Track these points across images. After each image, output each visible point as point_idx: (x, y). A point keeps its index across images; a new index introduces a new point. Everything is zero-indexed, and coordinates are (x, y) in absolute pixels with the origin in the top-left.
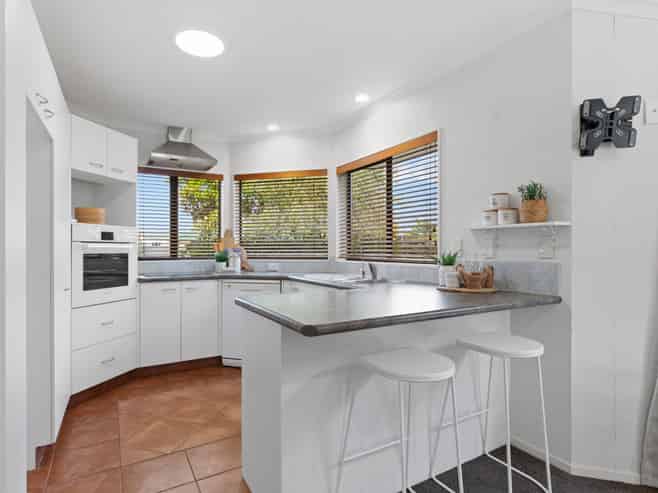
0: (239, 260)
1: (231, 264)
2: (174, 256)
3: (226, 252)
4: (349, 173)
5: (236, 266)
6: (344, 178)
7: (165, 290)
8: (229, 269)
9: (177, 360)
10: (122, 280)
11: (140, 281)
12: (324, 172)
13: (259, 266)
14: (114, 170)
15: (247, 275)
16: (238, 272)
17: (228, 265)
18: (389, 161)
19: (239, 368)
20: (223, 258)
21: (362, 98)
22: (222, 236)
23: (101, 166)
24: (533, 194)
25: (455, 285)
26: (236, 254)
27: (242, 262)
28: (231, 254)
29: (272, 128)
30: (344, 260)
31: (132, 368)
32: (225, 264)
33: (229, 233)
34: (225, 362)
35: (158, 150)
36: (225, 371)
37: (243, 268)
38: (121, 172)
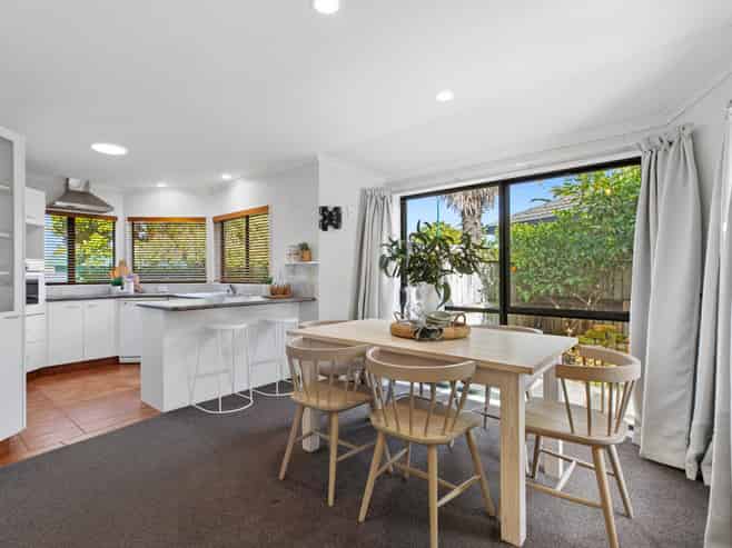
0: (132, 284)
1: (125, 287)
2: (71, 282)
3: (121, 278)
4: (222, 222)
5: (130, 288)
6: (219, 225)
7: (70, 307)
9: (81, 360)
11: (48, 300)
12: (204, 219)
13: (150, 289)
15: (139, 294)
16: (132, 292)
17: (122, 288)
18: (247, 217)
19: (139, 364)
20: (119, 283)
21: (226, 177)
22: (117, 265)
24: (304, 247)
25: (269, 294)
26: (130, 279)
27: (135, 286)
28: (125, 279)
29: (160, 185)
30: (218, 284)
31: (41, 366)
32: (119, 287)
33: (123, 263)
34: (121, 360)
35: (60, 199)
36: (122, 367)
37: (136, 291)
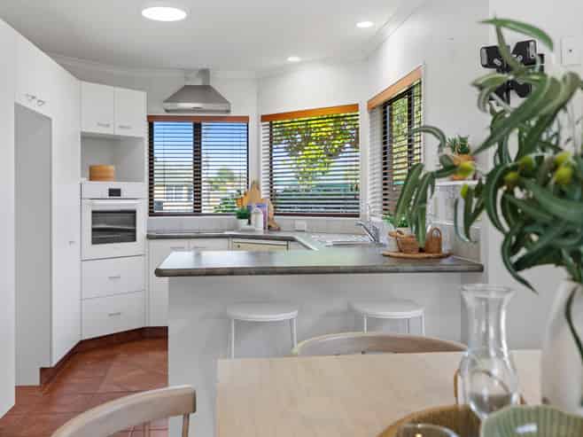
0: (262, 216)
1: (253, 221)
2: (197, 211)
3: (249, 208)
5: (258, 223)
6: (378, 114)
7: (174, 248)
8: (252, 227)
10: (131, 236)
11: (149, 237)
12: (355, 107)
14: (121, 127)
16: (260, 231)
17: (249, 223)
18: (409, 92)
20: (245, 215)
23: (108, 126)
26: (259, 210)
27: (266, 219)
28: (255, 209)
32: (246, 221)
33: (256, 185)
37: (266, 227)
38: (128, 128)
